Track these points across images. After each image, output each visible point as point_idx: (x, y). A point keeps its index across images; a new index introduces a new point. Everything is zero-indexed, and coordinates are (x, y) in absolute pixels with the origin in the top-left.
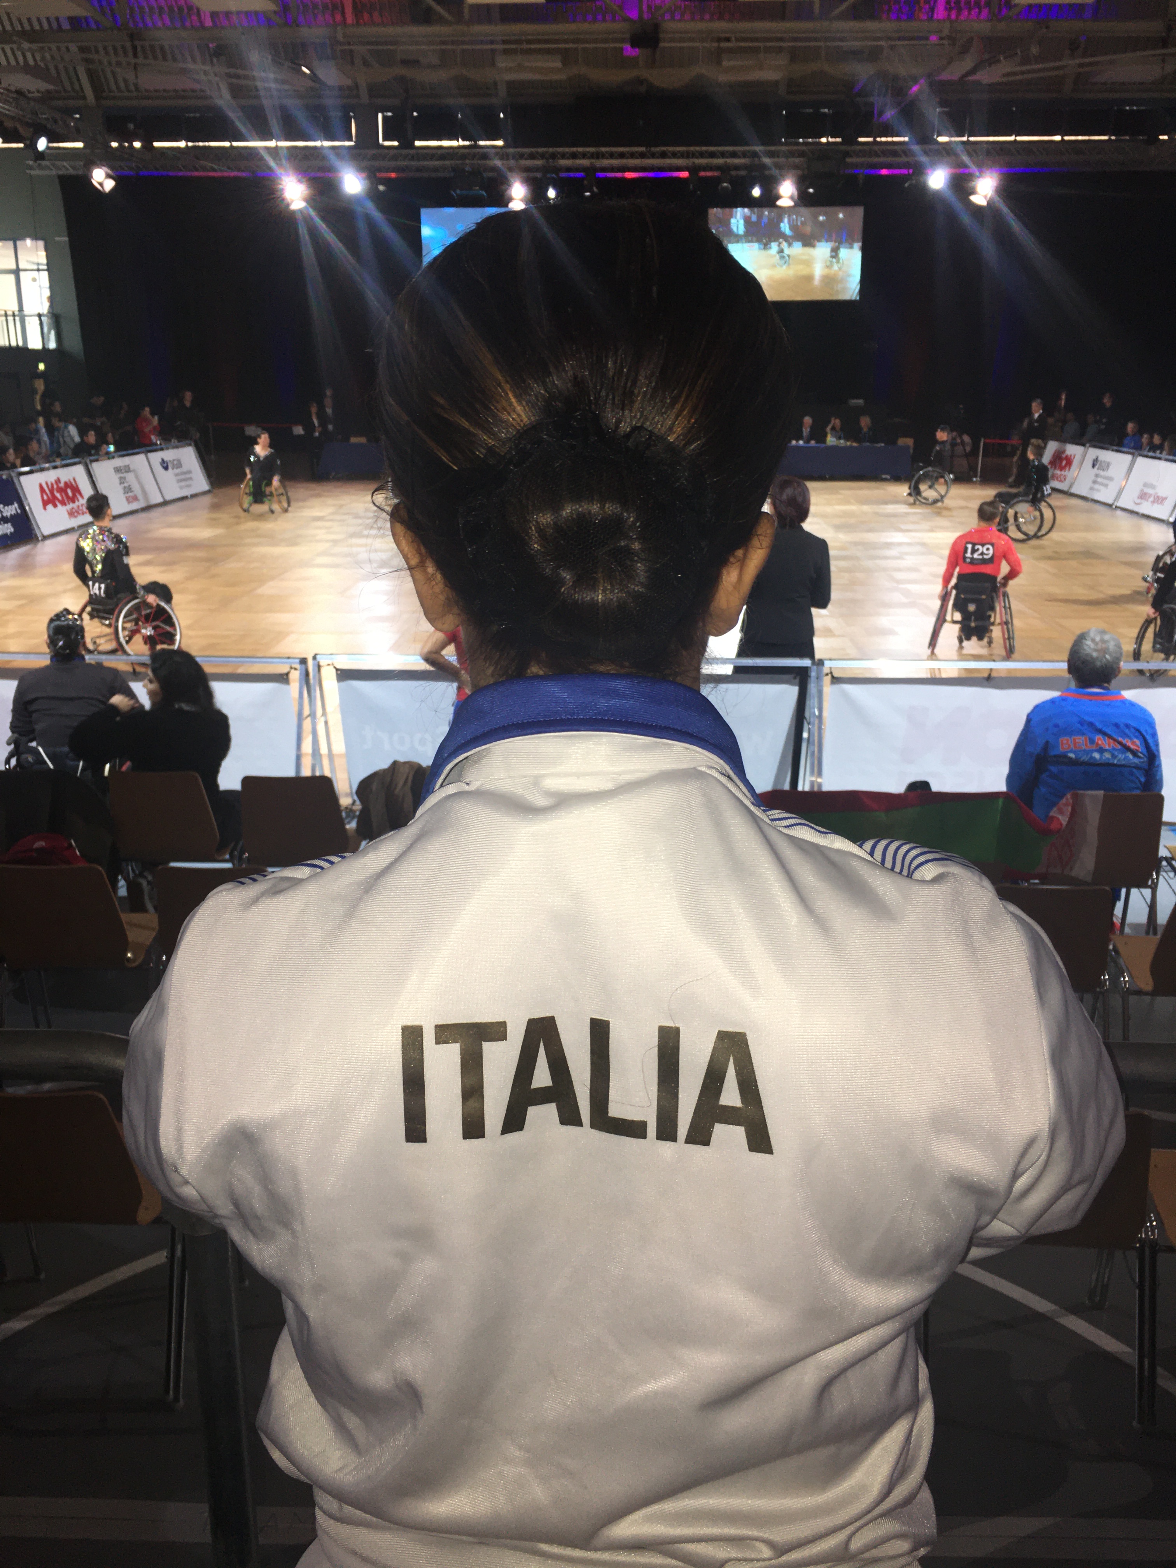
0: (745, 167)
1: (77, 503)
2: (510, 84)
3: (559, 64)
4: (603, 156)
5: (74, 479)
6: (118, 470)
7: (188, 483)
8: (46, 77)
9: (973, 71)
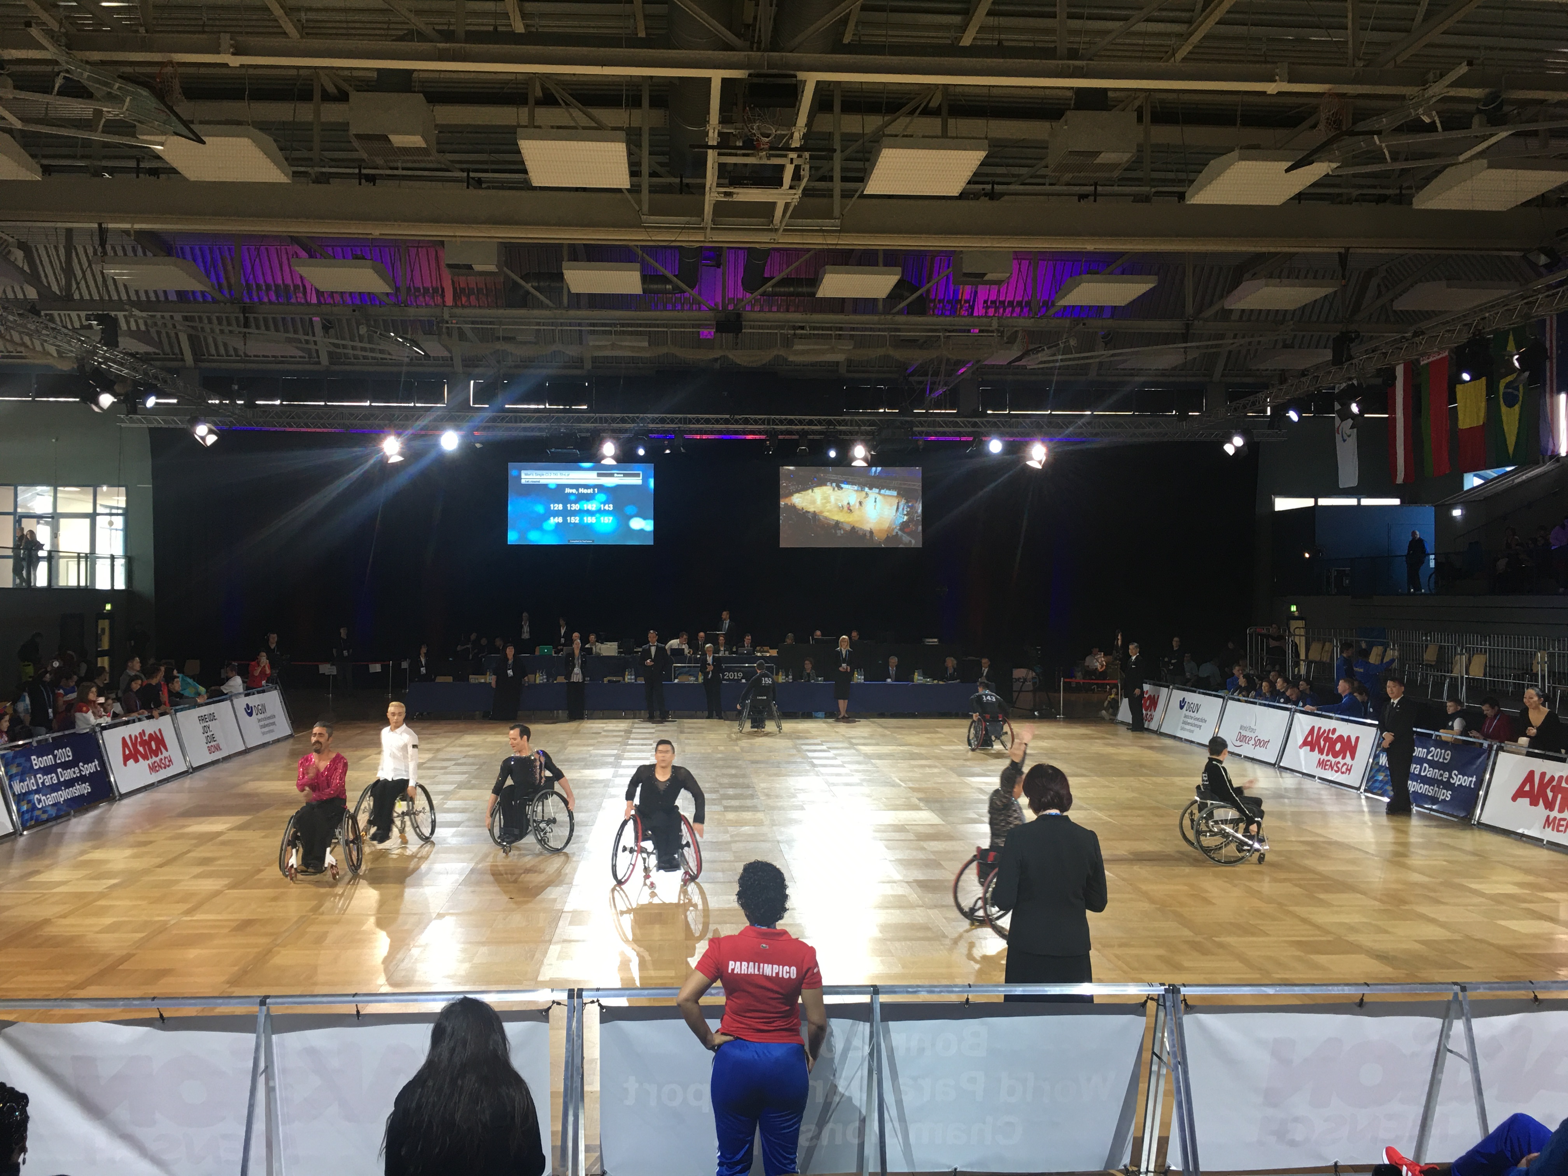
0: (820, 433)
1: (160, 756)
2: (595, 359)
3: (646, 344)
4: (690, 421)
5: (160, 730)
6: (202, 719)
7: (271, 728)
8: (148, 341)
9: (1019, 359)
